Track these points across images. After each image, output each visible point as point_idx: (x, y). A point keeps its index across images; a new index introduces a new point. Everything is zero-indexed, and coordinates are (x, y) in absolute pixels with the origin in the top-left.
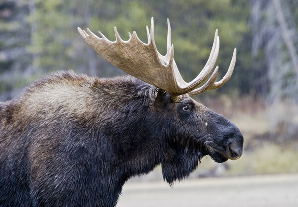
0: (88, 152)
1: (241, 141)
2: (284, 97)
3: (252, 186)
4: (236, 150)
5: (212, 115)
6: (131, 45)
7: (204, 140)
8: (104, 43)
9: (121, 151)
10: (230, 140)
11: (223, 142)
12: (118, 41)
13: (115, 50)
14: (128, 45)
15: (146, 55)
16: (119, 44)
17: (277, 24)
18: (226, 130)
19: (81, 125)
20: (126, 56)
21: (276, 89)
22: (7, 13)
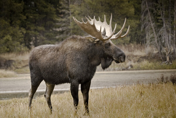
0: (81, 59)
1: (124, 57)
2: (151, 45)
3: (139, 73)
4: (122, 60)
5: (116, 48)
6: (87, 24)
7: (113, 56)
8: (79, 23)
9: (89, 58)
10: (121, 57)
11: (118, 57)
12: (83, 23)
13: (82, 25)
14: (86, 24)
15: (92, 28)
16: (83, 24)
17: (149, 21)
18: (120, 53)
19: (78, 51)
20: (86, 28)
21: (148, 42)
22: (62, 15)
